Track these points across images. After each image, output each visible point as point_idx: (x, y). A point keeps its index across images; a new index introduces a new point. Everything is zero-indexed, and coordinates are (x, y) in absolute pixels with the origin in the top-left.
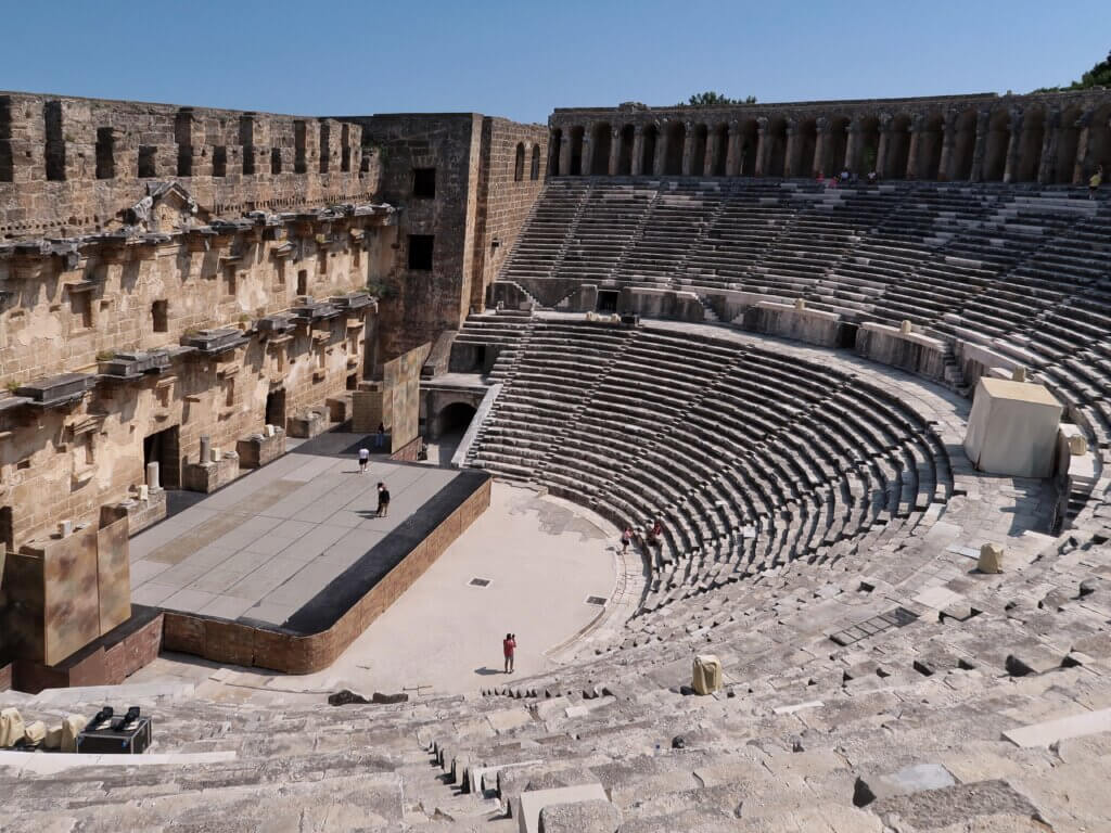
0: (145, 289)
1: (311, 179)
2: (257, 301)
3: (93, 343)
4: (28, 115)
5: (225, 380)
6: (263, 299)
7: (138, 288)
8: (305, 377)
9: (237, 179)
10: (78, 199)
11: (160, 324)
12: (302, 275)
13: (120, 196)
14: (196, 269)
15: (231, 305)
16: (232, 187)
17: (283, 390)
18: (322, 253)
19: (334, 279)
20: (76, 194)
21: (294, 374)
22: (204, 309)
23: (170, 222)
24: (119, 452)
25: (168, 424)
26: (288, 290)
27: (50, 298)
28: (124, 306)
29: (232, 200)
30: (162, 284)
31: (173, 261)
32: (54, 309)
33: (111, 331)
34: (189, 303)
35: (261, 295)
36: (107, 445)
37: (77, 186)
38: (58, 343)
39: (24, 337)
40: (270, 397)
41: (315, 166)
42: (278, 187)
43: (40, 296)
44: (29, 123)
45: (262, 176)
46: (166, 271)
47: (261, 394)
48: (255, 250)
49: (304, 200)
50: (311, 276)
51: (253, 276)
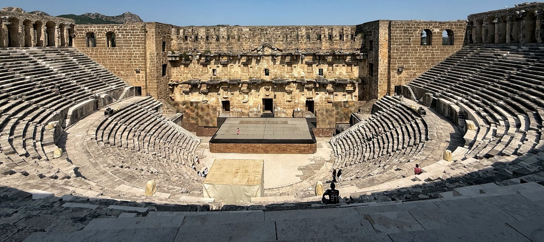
0: (262, 66)
1: (324, 43)
3: (248, 75)
4: (235, 30)
5: (290, 93)
7: (260, 65)
8: (324, 100)
10: (245, 46)
11: (267, 74)
12: (321, 70)
13: (255, 46)
14: (278, 63)
15: (291, 74)
16: (290, 45)
17: (313, 101)
18: (331, 64)
19: (337, 73)
20: (244, 45)
21: (319, 98)
22: (281, 73)
23: (268, 51)
24: (254, 99)
25: (270, 97)
26: (314, 73)
27: (239, 63)
28: (256, 68)
29: (290, 48)
30: (267, 65)
31: (270, 60)
32: (239, 66)
33: (253, 73)
34: (276, 71)
35: (302, 73)
36: (252, 97)
37: (245, 43)
38: (240, 73)
39: (233, 70)
40: (307, 101)
41: (326, 40)
42: (309, 45)
43: (236, 63)
44: (235, 32)
45: (302, 42)
46: (268, 63)
47: (303, 100)
48: (299, 61)
49: (321, 49)
50: (325, 71)
51: (299, 68)
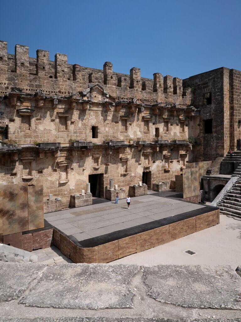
0: (88, 121)
1: (160, 94)
2: (137, 135)
3: (68, 135)
4: (44, 56)
5: (124, 162)
6: (139, 135)
7: (86, 120)
8: (160, 169)
9: (126, 89)
10: (61, 85)
11: (95, 135)
12: (157, 130)
13: (78, 87)
14: (110, 118)
15: (125, 134)
16: (124, 91)
17: (150, 172)
18: (166, 123)
19: (172, 134)
20: (61, 83)
21: (156, 167)
22: (114, 133)
23: (99, 98)
24: (78, 177)
25: (99, 172)
26: (151, 133)
27: (51, 116)
28: (80, 125)
29: (124, 96)
30: (96, 120)
31: (100, 113)
32: (53, 121)
33: (75, 133)
34: (107, 129)
35: (139, 133)
36: (73, 173)
37: (62, 81)
38: (54, 132)
39: (41, 127)
40: (144, 173)
41: (161, 90)
42: (145, 95)
43: (47, 115)
44: (45, 58)
45: (137, 90)
46: (97, 116)
47: (140, 171)
48: (135, 115)
49: (157, 101)
50: (161, 130)
51: (135, 125)
